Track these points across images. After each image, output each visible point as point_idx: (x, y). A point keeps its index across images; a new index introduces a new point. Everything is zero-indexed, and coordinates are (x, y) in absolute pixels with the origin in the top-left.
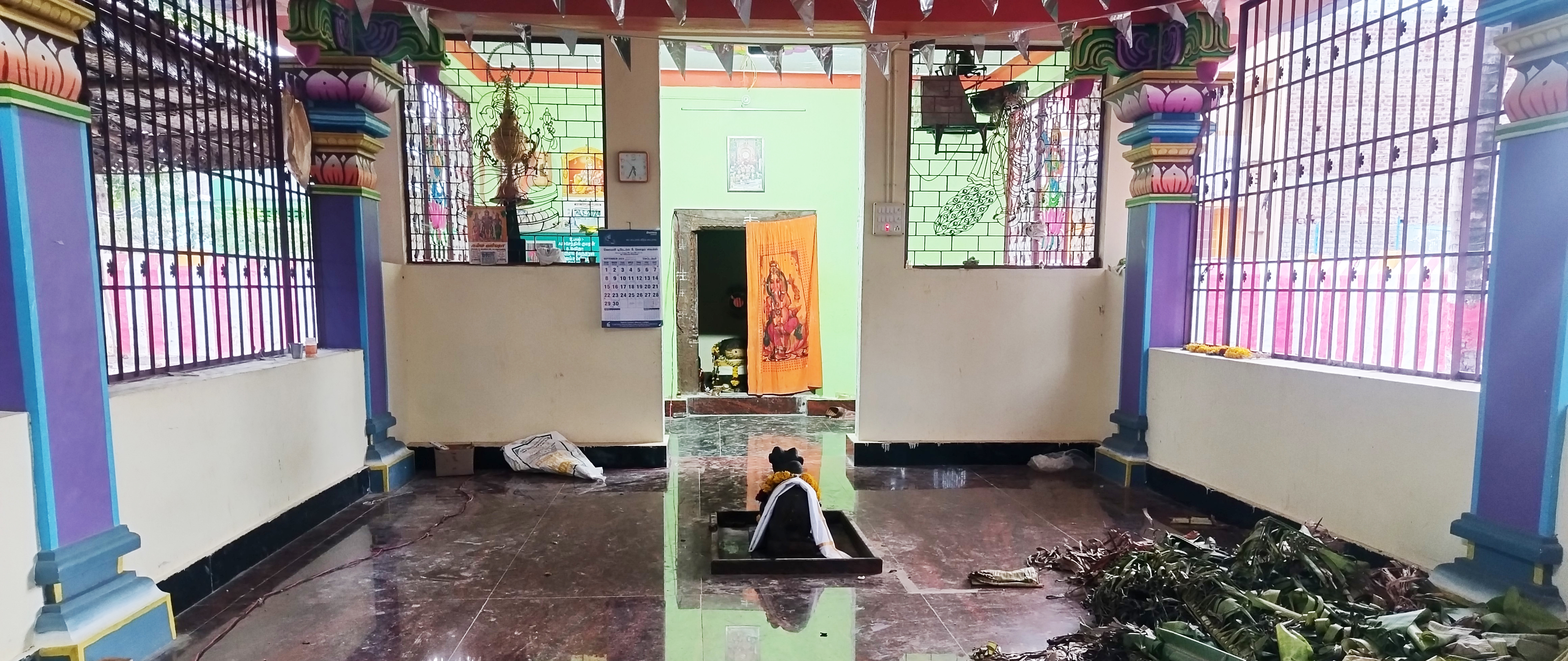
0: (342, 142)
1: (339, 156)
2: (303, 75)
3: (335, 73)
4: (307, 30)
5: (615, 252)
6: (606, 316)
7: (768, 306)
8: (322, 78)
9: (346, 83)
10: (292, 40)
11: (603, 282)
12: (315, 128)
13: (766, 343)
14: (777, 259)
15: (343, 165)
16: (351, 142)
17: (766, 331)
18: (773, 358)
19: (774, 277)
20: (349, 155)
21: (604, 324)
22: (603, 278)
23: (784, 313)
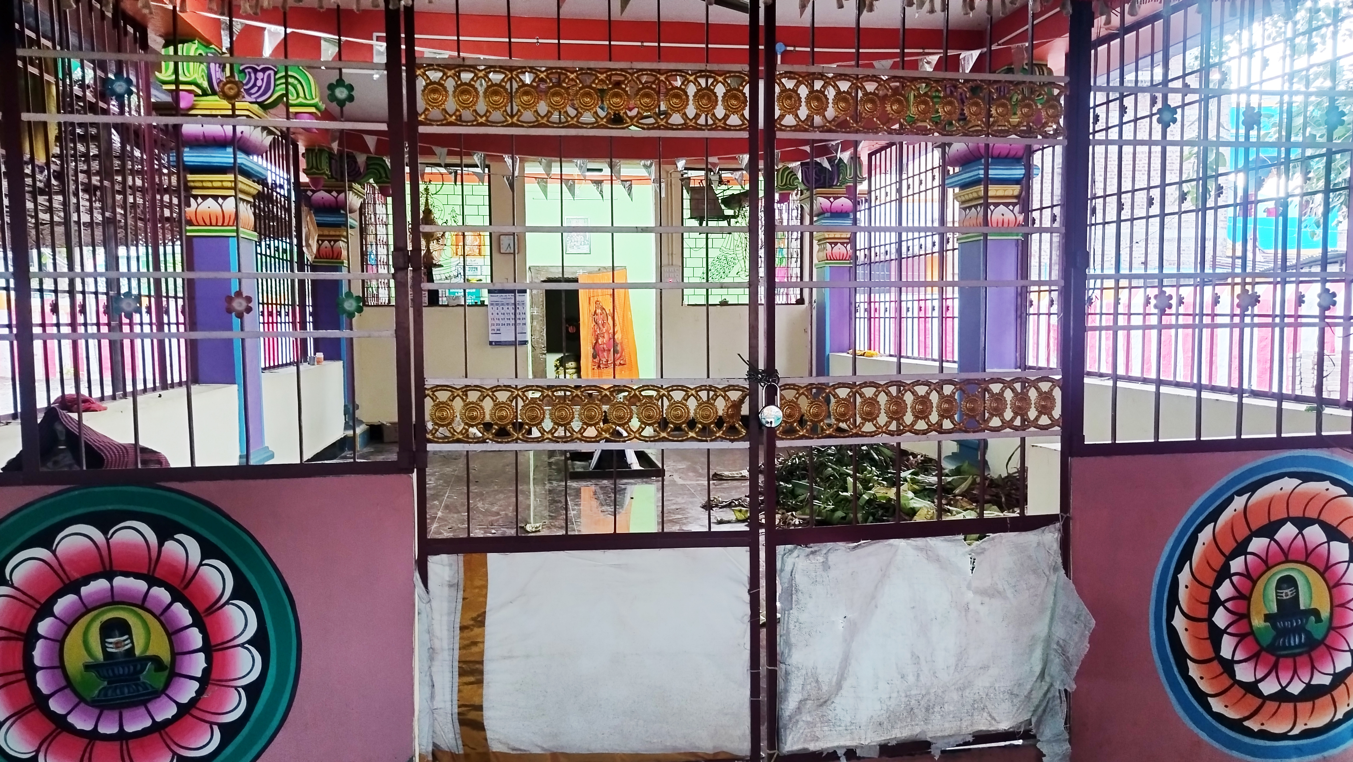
0: (332, 233)
1: (330, 241)
2: (309, 193)
3: (329, 192)
4: (318, 169)
5: (498, 297)
6: (493, 338)
7: (595, 331)
8: (322, 195)
9: (336, 198)
10: (307, 174)
11: (490, 316)
12: (319, 225)
13: (594, 357)
14: (600, 299)
15: (332, 247)
16: (338, 233)
17: (594, 348)
18: (599, 367)
19: (599, 311)
20: (336, 241)
21: (491, 343)
22: (490, 314)
23: (606, 335)
